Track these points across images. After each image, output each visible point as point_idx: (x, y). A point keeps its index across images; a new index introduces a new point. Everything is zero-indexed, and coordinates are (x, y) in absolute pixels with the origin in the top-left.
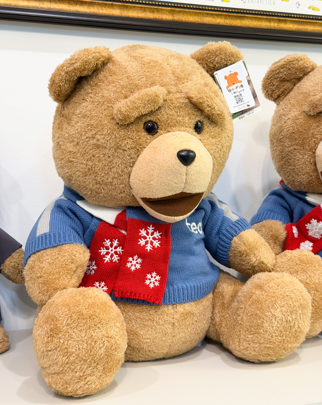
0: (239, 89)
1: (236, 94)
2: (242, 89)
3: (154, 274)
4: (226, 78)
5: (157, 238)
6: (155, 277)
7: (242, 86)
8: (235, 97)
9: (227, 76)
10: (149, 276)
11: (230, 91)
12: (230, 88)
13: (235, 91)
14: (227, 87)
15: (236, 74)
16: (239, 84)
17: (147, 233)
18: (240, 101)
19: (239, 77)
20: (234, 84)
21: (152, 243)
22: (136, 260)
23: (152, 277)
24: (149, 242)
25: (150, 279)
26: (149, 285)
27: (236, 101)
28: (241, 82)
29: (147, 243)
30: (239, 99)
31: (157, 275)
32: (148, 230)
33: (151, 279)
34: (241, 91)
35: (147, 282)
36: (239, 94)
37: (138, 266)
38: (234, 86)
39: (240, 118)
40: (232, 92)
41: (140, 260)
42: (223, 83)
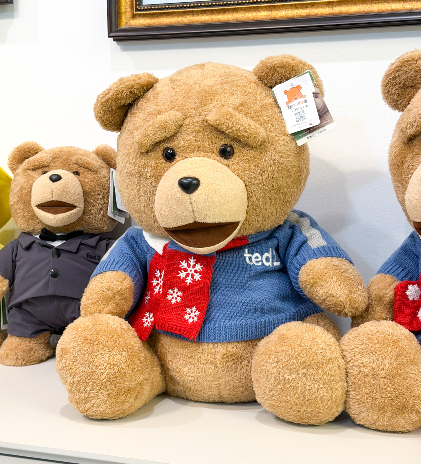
0: (301, 106)
1: (297, 111)
2: (305, 104)
3: (194, 309)
4: (286, 92)
5: (199, 271)
6: (195, 312)
7: (305, 101)
8: (296, 114)
9: (288, 90)
10: (188, 310)
11: (290, 107)
12: (291, 104)
13: (297, 107)
14: (287, 103)
15: (299, 87)
16: (302, 100)
17: (189, 266)
18: (302, 119)
19: (303, 91)
20: (296, 99)
21: (193, 276)
22: (177, 293)
23: (192, 312)
24: (190, 275)
25: (189, 314)
26: (188, 320)
27: (296, 120)
28: (305, 96)
29: (187, 275)
30: (300, 117)
31: (197, 310)
32: (189, 262)
33: (191, 314)
34: (304, 107)
35: (187, 317)
36: (301, 111)
37: (179, 299)
38: (296, 102)
39: (308, 138)
40: (293, 108)
41: (180, 293)
42: (282, 99)
